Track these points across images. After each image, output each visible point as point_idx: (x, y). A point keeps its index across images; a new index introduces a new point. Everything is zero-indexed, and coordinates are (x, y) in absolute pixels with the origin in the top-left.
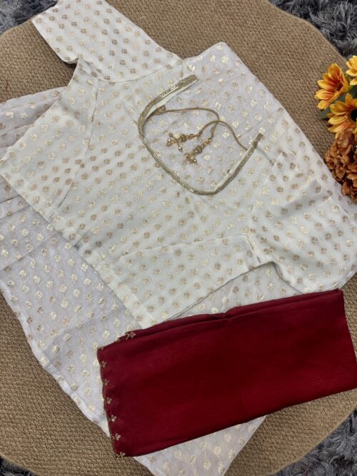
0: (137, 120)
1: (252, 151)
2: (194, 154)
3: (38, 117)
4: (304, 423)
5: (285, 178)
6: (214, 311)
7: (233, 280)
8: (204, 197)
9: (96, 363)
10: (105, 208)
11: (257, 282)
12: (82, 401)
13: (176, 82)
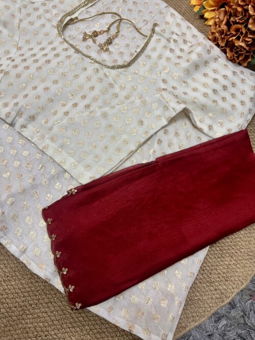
4: (242, 250)
5: (181, 50)
7: (156, 133)
8: (120, 70)
10: (35, 88)
11: (177, 134)
12: (32, 262)
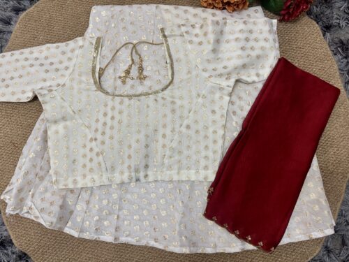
0: (95, 89)
1: (166, 41)
2: (141, 74)
3: (47, 141)
4: (336, 138)
6: (236, 134)
7: (228, 110)
8: (169, 87)
9: (210, 223)
12: (225, 248)
13: (93, 50)
